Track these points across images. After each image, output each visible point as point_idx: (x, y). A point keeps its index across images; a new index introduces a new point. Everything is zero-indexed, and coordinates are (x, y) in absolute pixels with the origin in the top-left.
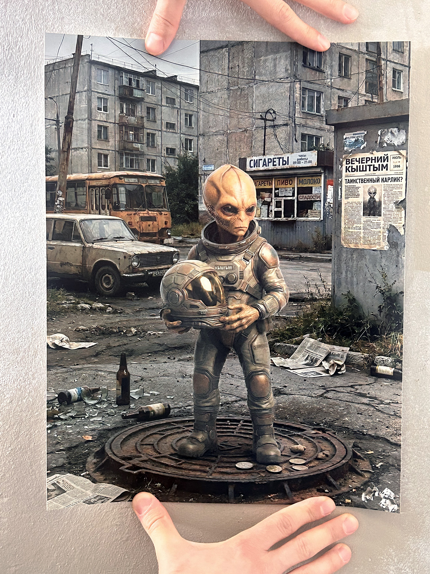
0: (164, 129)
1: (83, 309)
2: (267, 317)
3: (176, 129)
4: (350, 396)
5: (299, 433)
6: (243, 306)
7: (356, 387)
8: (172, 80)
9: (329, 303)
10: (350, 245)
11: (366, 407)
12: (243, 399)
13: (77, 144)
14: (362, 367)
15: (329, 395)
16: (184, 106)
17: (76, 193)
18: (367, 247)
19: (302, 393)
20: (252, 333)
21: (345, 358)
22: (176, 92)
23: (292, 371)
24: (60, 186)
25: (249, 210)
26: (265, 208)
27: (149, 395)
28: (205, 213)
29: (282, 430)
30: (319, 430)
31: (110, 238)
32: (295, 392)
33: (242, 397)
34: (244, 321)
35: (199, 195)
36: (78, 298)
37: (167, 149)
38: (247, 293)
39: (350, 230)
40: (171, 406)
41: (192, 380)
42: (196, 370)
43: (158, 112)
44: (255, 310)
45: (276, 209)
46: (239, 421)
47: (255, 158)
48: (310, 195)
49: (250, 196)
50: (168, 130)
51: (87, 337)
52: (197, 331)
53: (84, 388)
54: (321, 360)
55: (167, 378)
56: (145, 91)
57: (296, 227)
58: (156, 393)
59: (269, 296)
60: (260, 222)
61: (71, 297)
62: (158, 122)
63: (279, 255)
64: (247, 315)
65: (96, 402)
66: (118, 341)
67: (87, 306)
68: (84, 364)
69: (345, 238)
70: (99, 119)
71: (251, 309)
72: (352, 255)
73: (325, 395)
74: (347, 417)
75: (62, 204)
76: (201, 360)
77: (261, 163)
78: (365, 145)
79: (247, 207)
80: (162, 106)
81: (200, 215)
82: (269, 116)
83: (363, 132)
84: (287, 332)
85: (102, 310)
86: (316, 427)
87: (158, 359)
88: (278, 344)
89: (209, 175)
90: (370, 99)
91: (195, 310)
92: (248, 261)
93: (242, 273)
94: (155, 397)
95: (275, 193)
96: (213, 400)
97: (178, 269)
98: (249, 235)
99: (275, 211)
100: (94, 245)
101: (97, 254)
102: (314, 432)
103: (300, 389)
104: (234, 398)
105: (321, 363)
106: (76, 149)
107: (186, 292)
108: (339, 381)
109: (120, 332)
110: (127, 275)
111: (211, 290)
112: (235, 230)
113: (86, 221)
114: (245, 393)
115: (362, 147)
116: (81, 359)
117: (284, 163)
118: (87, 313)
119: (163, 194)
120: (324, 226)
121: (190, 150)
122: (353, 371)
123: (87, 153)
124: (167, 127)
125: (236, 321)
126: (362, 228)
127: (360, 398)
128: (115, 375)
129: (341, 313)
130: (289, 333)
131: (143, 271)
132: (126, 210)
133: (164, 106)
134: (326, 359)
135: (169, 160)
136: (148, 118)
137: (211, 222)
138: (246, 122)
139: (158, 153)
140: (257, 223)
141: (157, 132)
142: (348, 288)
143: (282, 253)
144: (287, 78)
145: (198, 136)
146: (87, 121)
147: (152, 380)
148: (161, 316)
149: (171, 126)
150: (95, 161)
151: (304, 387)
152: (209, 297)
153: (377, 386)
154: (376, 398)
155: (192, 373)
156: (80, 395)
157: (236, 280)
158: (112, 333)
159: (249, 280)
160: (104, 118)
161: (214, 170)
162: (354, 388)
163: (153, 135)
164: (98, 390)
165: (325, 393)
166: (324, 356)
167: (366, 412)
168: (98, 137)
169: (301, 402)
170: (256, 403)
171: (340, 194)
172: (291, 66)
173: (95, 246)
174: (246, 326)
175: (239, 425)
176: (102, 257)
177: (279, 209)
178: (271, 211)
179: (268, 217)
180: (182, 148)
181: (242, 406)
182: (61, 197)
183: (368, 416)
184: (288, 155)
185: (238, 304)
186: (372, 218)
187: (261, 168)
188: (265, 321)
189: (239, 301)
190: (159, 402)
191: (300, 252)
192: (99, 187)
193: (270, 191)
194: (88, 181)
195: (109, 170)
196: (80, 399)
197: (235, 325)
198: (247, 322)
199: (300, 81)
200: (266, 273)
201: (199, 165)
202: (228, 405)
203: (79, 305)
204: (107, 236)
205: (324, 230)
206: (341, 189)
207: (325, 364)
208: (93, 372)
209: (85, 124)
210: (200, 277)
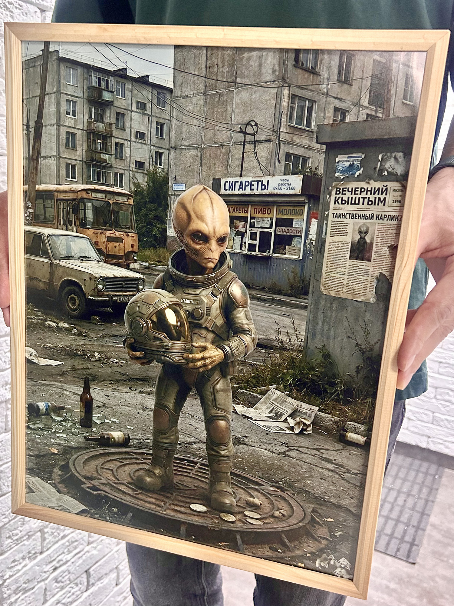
0: (133, 139)
1: (50, 327)
2: (232, 360)
3: (146, 140)
4: (314, 459)
5: (257, 487)
6: (208, 345)
7: (322, 451)
8: (143, 81)
9: (301, 356)
10: (331, 292)
11: (330, 474)
12: (201, 442)
13: (46, 153)
14: (330, 430)
15: (292, 454)
16: (156, 113)
17: (44, 205)
18: (350, 297)
19: (264, 447)
20: (215, 375)
21: (313, 418)
22: (147, 95)
23: (254, 422)
24: (29, 196)
25: (221, 240)
26: (238, 239)
27: (110, 422)
28: (173, 239)
29: (239, 481)
30: (277, 488)
31: (76, 256)
32: (255, 444)
33: (201, 439)
34: (208, 361)
35: (169, 218)
36: (46, 315)
37: (136, 162)
38: (213, 332)
39: (333, 275)
40: (131, 437)
41: (152, 414)
42: (156, 404)
43: (127, 119)
44: (221, 351)
45: (251, 242)
46: (196, 463)
47: (230, 180)
48: (289, 228)
49: (222, 224)
50: (138, 141)
51: (54, 355)
52: (160, 365)
53: (51, 404)
54: (286, 415)
55: (127, 408)
56: (115, 93)
57: (271, 265)
58: (117, 421)
59: (236, 338)
60: (232, 254)
61: (39, 313)
62: (128, 130)
63: (249, 294)
64: (212, 355)
65: (61, 419)
66: (82, 364)
67: (54, 324)
68: (51, 381)
69: (326, 283)
70: (67, 125)
71: (215, 350)
72: (331, 304)
73: (287, 453)
74: (309, 480)
75: (31, 215)
76: (163, 395)
77: (238, 185)
78: (360, 172)
79: (219, 236)
80: (132, 111)
81: (169, 241)
82: (249, 130)
83: (360, 155)
84: (251, 380)
85: (68, 331)
86: (274, 484)
87: (120, 388)
88: (242, 391)
89: (179, 195)
90: (373, 113)
91: (159, 343)
92: (216, 297)
93: (209, 309)
94: (115, 425)
95: (250, 223)
96: (172, 437)
97: (143, 297)
98: (219, 269)
99: (249, 244)
100: (61, 263)
101: (64, 272)
102: (272, 489)
103: (262, 442)
104: (192, 440)
105: (286, 419)
106: (45, 157)
107: (150, 323)
108: (303, 442)
109: (84, 355)
110: (92, 298)
111: (175, 323)
112: (205, 261)
113: (54, 237)
114: (204, 436)
115: (357, 174)
116: (48, 375)
117: (263, 187)
118: (54, 332)
119: (130, 213)
120: (303, 266)
121: (160, 165)
122: (319, 434)
123: (55, 162)
124: (136, 137)
125: (199, 360)
126: (346, 273)
127: (325, 463)
128: (79, 397)
129: (313, 369)
130: (254, 381)
131: (108, 296)
132: (93, 228)
133: (134, 112)
134: (292, 415)
135: (138, 175)
136: (117, 125)
137: (179, 250)
138: (223, 136)
139: (126, 166)
140: (228, 256)
141: (125, 142)
142: (323, 342)
143: (253, 292)
144: (274, 81)
145: (169, 150)
146: (55, 126)
147: (114, 407)
148: (124, 344)
149: (140, 135)
150: (63, 172)
151: (265, 441)
152: (174, 331)
153: (345, 453)
154: (342, 466)
155: (153, 407)
156: (47, 409)
157: (202, 316)
158: (76, 355)
159: (215, 318)
160: (71, 123)
161: (185, 191)
162: (319, 451)
163: (122, 145)
164: (63, 408)
165: (288, 451)
166: (290, 412)
167: (330, 479)
168: (66, 145)
169: (261, 456)
170: (215, 448)
171: (324, 230)
172: (279, 65)
173: (63, 263)
174: (210, 367)
175: (196, 467)
176: (68, 276)
177: (254, 242)
178: (245, 243)
179: (241, 249)
180: (151, 163)
181: (201, 449)
182: (30, 208)
183: (331, 483)
184: (269, 178)
185: (202, 342)
186: (359, 263)
187: (237, 192)
188: (230, 364)
189: (204, 340)
190: (119, 431)
191: (273, 294)
192: (67, 200)
193: (245, 219)
194: (56, 193)
195: (76, 182)
196: (47, 414)
197: (199, 364)
198: (211, 363)
199: (289, 86)
200: (235, 312)
201: (170, 184)
202: (187, 445)
203: (46, 323)
204: (73, 254)
205: (302, 271)
206: (326, 224)
207: (290, 420)
208: (59, 390)
209: (53, 130)
210: (165, 309)
